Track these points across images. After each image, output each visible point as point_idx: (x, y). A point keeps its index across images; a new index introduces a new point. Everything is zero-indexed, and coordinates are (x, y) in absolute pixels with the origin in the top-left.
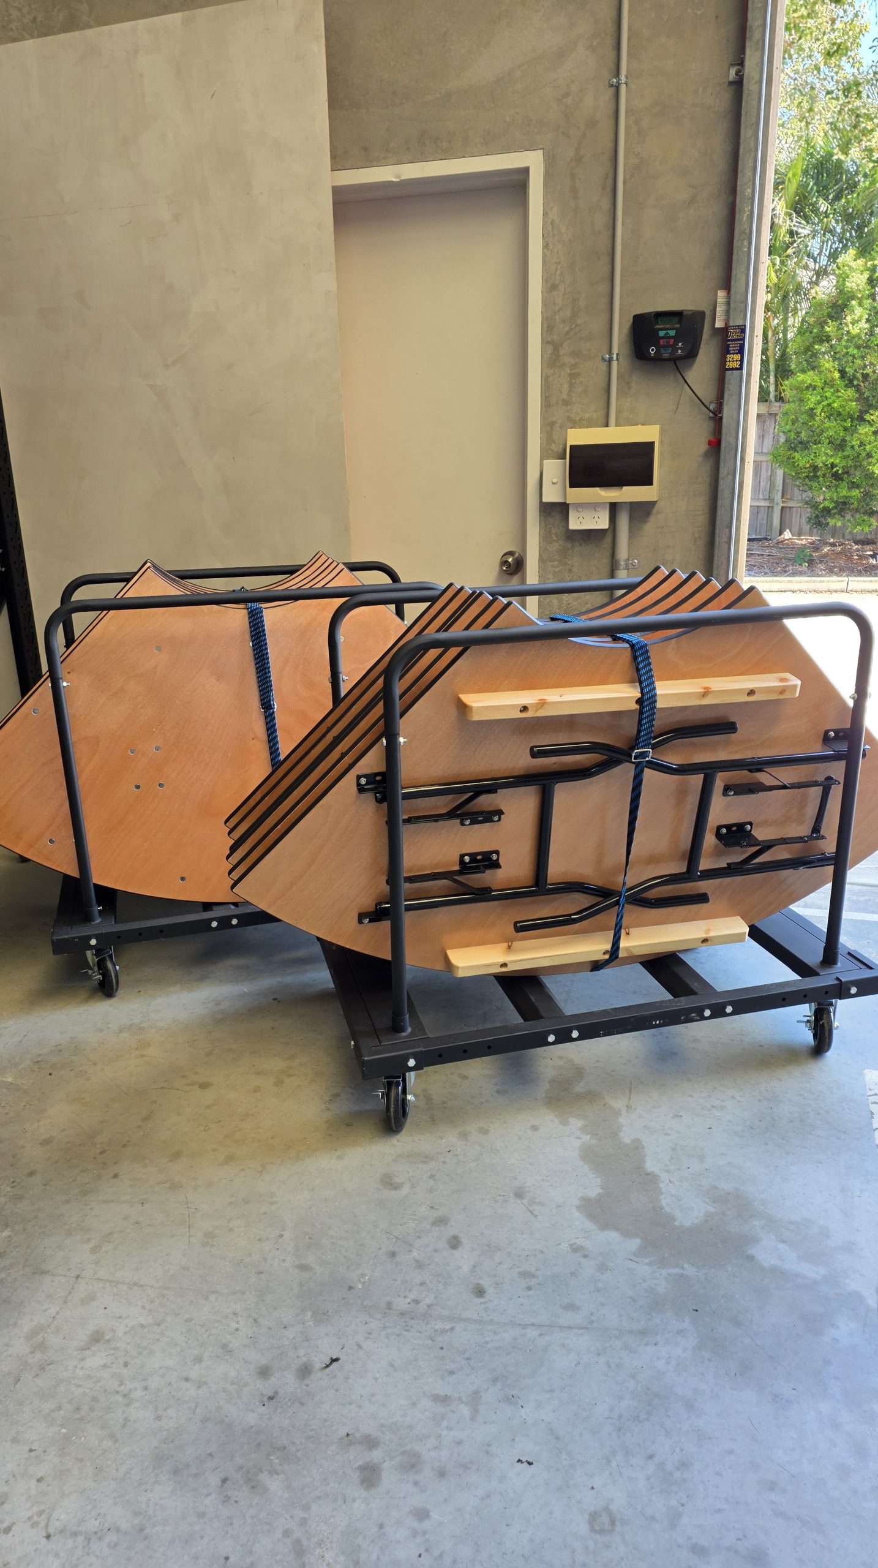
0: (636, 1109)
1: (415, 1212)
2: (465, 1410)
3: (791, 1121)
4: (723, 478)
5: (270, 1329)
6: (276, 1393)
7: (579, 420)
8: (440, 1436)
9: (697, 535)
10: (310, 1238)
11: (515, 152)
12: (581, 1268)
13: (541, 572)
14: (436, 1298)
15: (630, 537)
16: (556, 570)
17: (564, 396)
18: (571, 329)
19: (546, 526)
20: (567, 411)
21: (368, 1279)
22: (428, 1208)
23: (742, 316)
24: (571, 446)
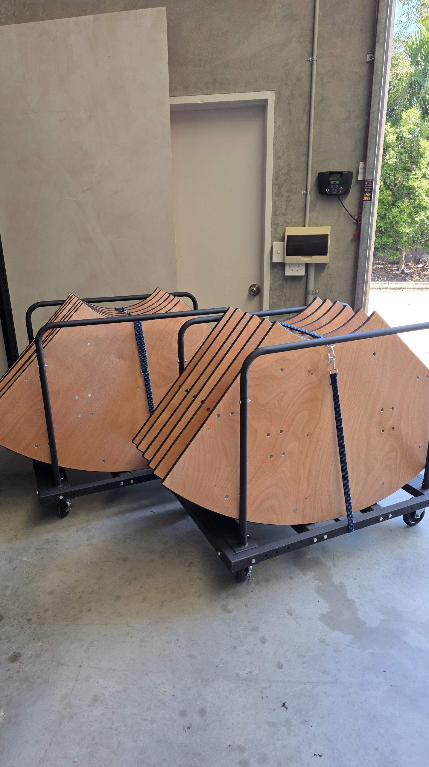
0: (338, 566)
1: (241, 624)
2: (284, 729)
3: (412, 570)
4: (361, 252)
5: (181, 690)
6: (191, 724)
7: (291, 223)
8: (275, 744)
9: (347, 279)
10: (192, 640)
11: (261, 91)
12: (326, 651)
13: (270, 295)
14: (259, 670)
15: (315, 279)
16: (278, 295)
17: (283, 211)
18: (287, 178)
19: (273, 273)
20: (284, 218)
21: (225, 661)
22: (247, 622)
23: (371, 175)
24: (287, 236)
